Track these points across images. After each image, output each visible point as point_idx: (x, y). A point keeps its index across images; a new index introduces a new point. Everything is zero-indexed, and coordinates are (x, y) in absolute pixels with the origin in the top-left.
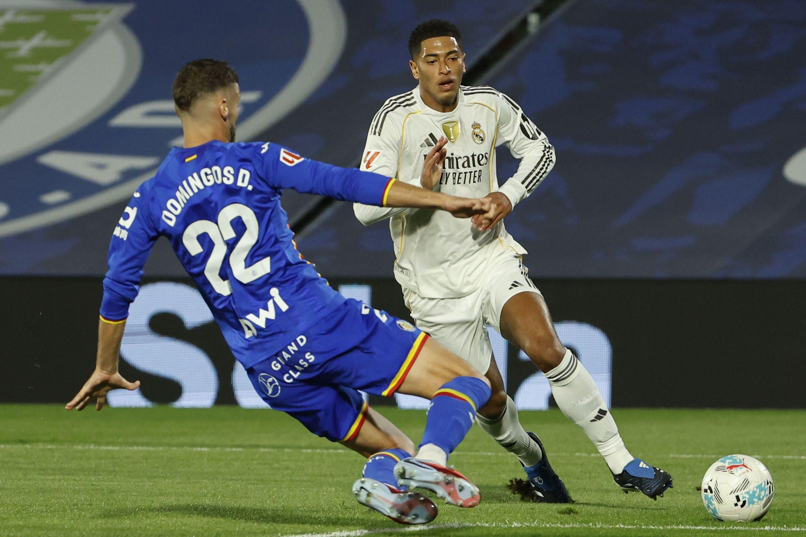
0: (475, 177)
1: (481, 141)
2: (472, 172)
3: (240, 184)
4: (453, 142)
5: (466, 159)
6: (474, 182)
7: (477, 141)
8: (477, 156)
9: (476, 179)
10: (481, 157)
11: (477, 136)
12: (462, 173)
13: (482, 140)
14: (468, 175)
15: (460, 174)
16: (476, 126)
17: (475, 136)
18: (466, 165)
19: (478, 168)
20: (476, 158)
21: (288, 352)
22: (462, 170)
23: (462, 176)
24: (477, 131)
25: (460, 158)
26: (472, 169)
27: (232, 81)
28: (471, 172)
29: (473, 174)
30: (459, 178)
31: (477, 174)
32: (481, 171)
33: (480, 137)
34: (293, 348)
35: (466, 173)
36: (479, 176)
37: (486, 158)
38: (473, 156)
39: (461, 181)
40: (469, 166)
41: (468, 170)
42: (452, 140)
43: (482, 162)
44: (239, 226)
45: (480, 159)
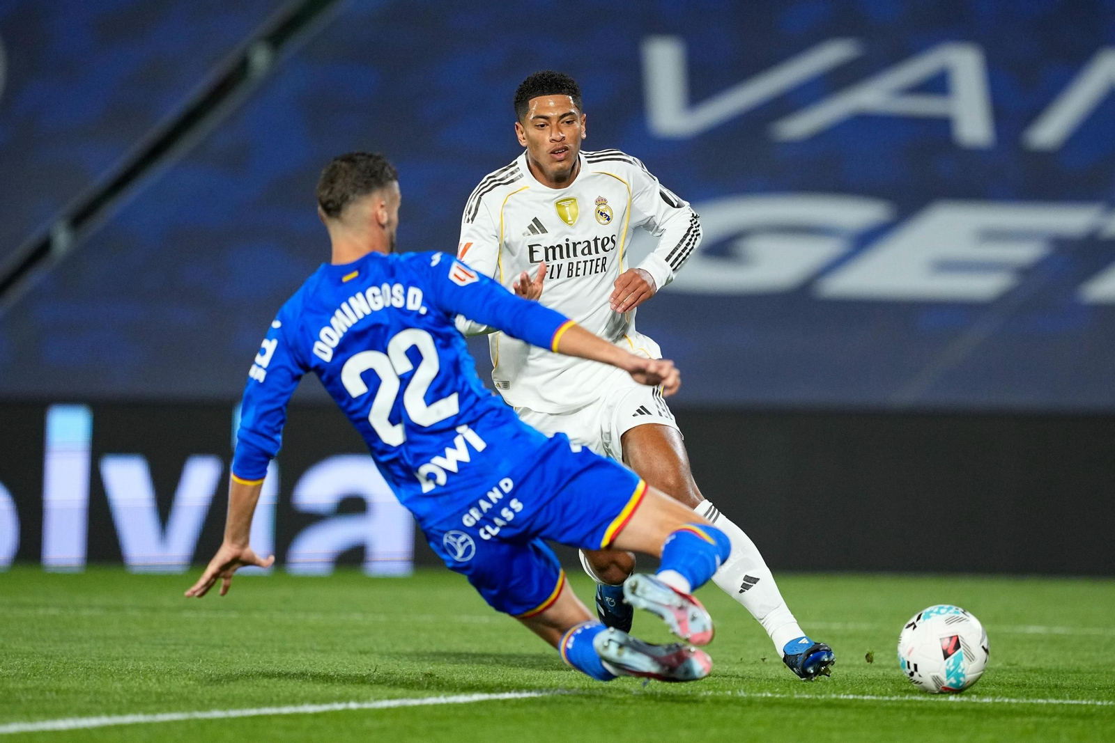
0: (597, 266)
1: (607, 221)
2: (594, 260)
3: (411, 307)
4: (571, 224)
5: (586, 244)
6: (596, 272)
7: (602, 221)
8: (601, 239)
9: (599, 269)
10: (606, 241)
11: (602, 214)
12: (580, 262)
13: (608, 219)
14: (589, 264)
15: (578, 263)
16: (601, 201)
17: (599, 214)
18: (586, 251)
19: (602, 254)
20: (599, 242)
21: (488, 500)
22: (581, 258)
23: (581, 266)
24: (602, 208)
25: (580, 243)
26: (594, 256)
27: (391, 179)
28: (592, 261)
29: (594, 263)
30: (578, 269)
31: (600, 263)
32: (605, 258)
33: (607, 215)
34: (495, 495)
35: (585, 262)
36: (603, 265)
37: (613, 242)
38: (596, 240)
39: (581, 272)
40: (590, 253)
41: (588, 258)
42: (570, 223)
43: (607, 248)
44: (414, 355)
45: (605, 243)
